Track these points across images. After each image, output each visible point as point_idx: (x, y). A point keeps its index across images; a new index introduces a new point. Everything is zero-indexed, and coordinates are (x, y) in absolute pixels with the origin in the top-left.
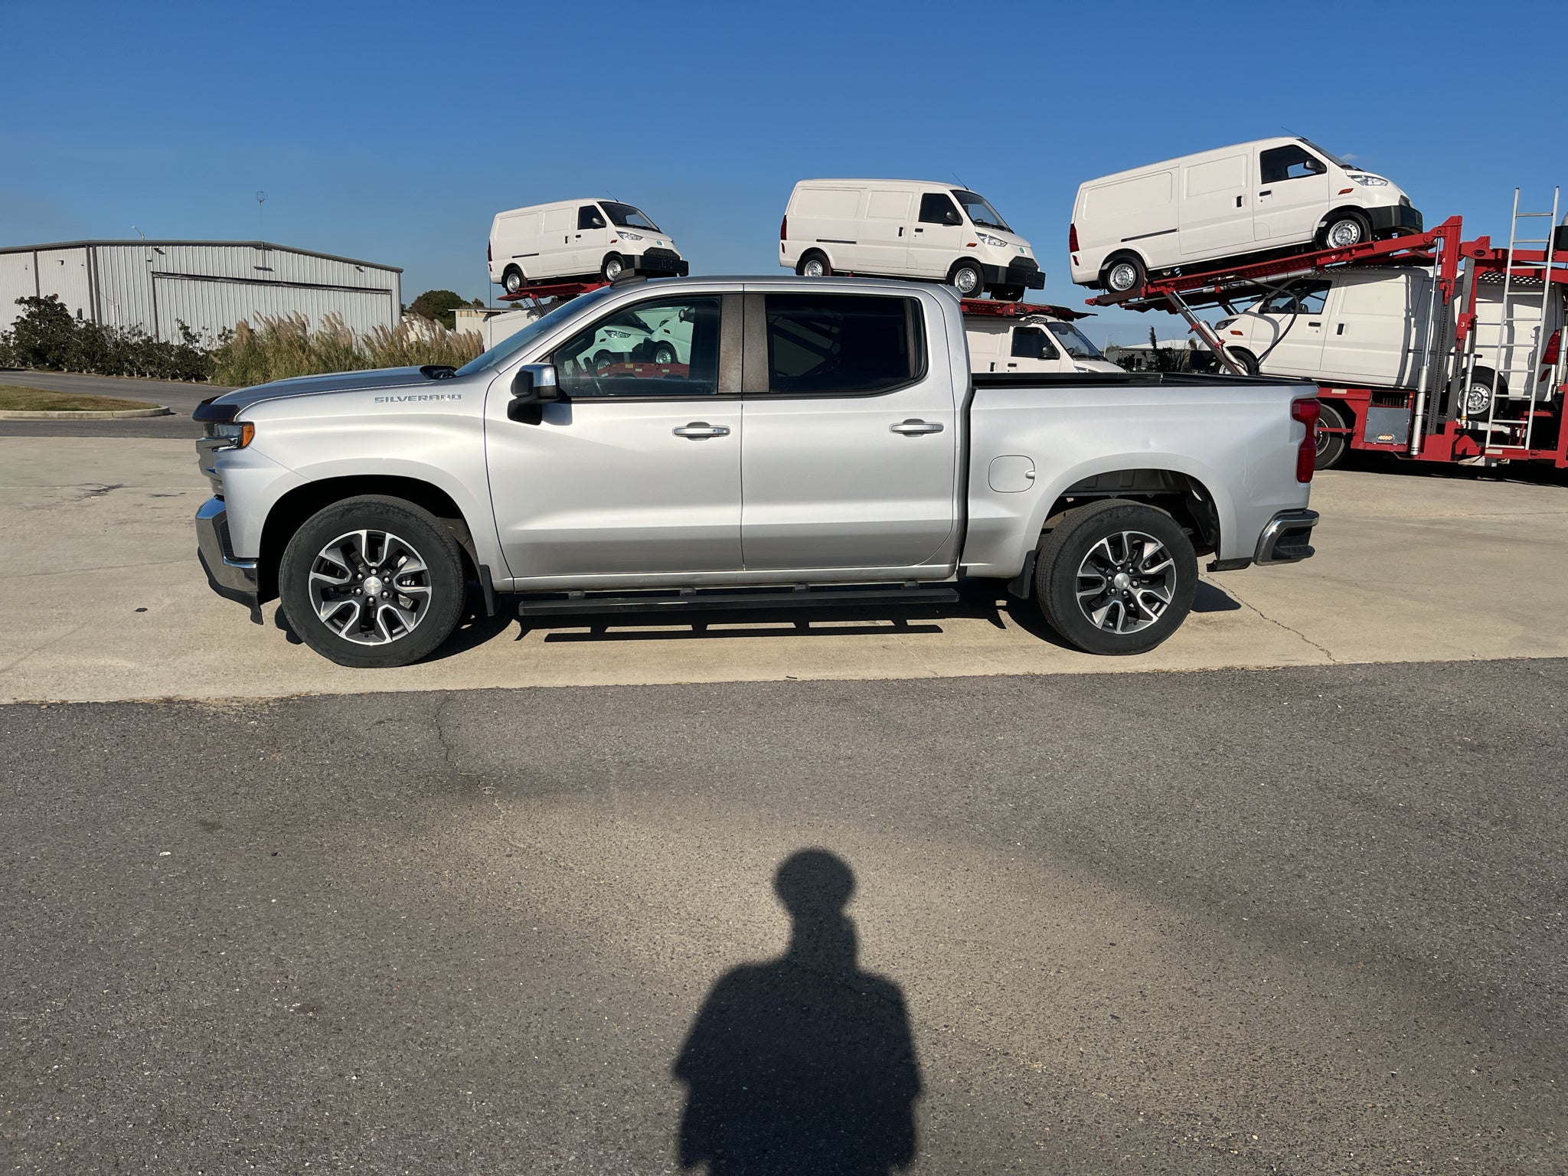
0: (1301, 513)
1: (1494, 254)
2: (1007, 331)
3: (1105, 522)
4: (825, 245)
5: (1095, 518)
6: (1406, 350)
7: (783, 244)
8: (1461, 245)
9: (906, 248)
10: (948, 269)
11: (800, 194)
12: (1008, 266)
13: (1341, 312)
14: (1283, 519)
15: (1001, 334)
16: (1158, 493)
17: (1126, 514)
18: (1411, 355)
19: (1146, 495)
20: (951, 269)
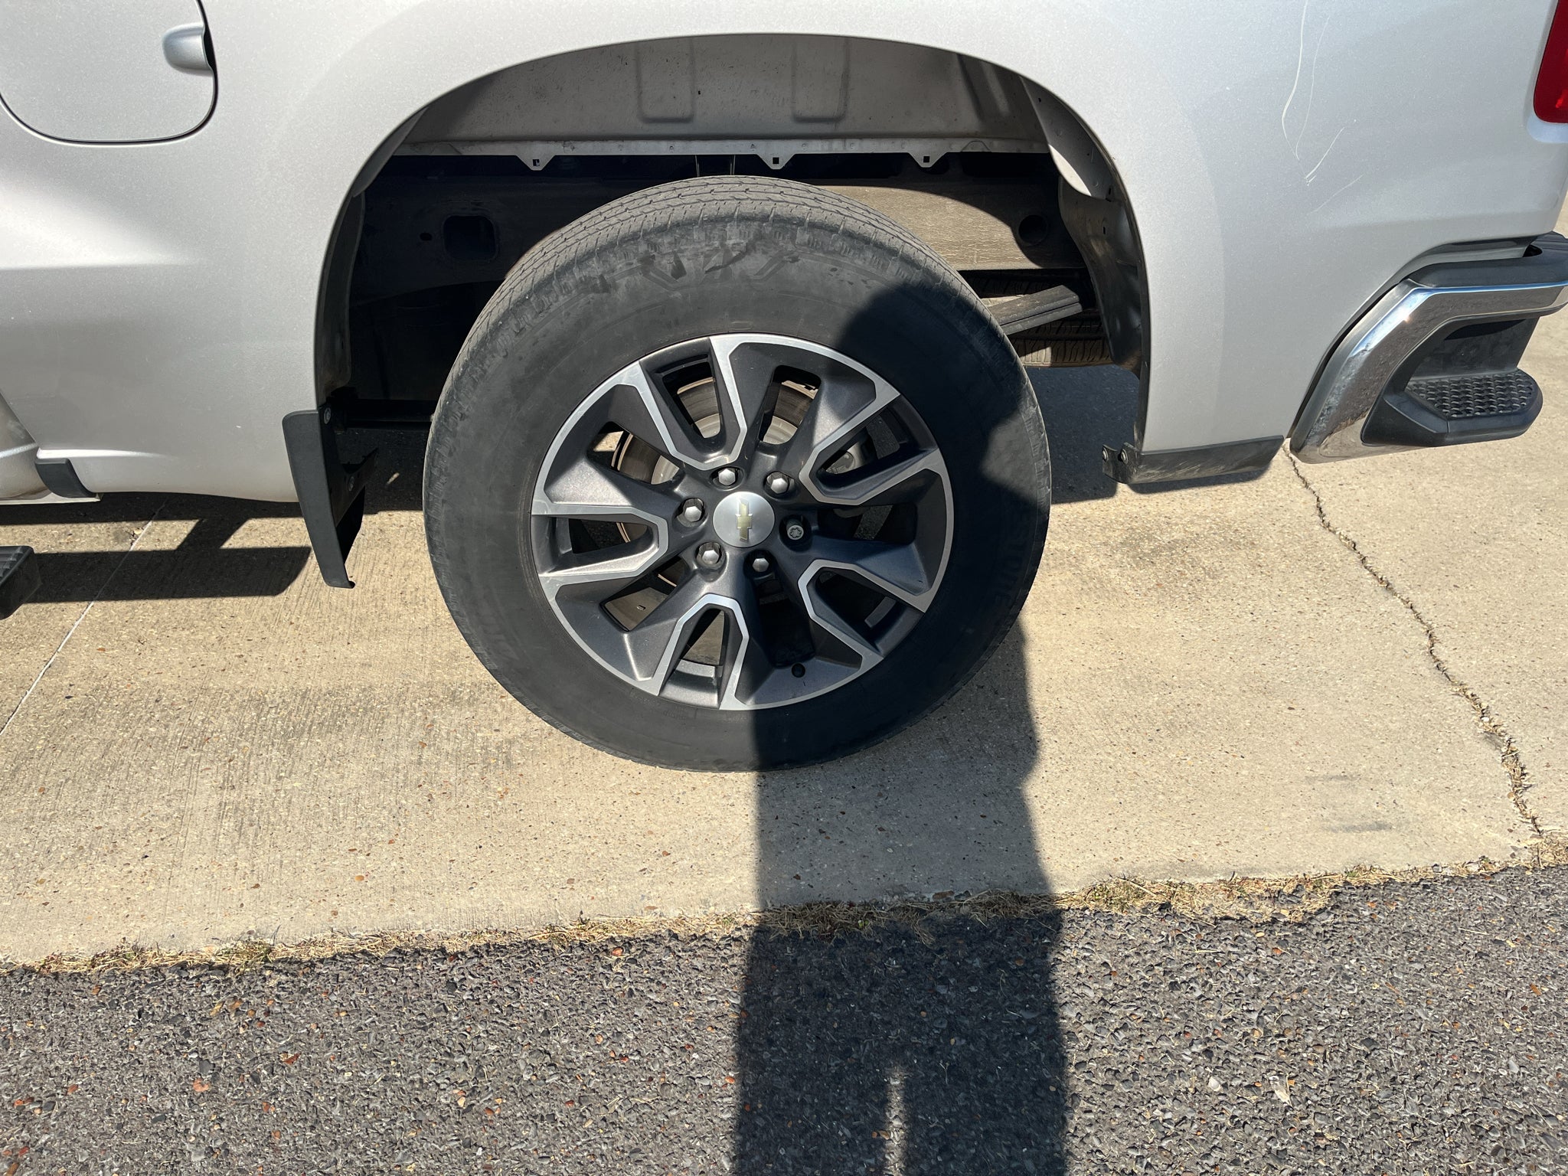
0: (1517, 252)
3: (621, 295)
5: (578, 274)
14: (1440, 285)
16: (957, 147)
17: (716, 260)
19: (906, 157)
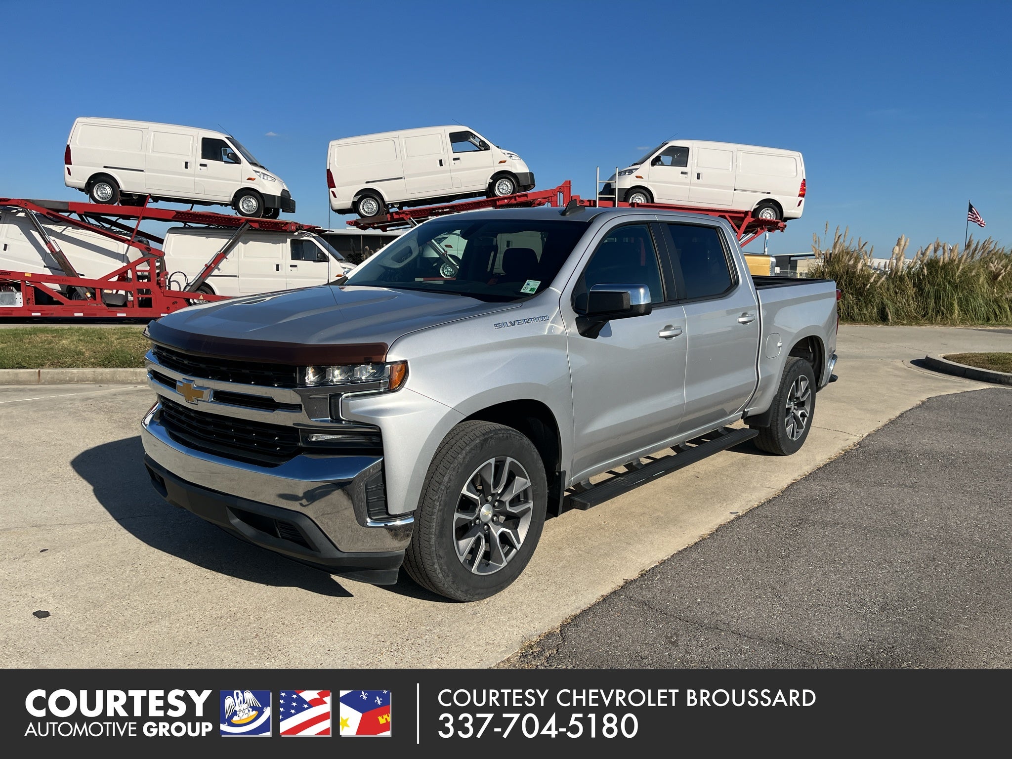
1: (589, 202)
2: (286, 242)
4: (112, 171)
7: (68, 169)
8: (572, 197)
9: (194, 178)
10: (232, 196)
11: (81, 128)
12: (280, 195)
15: (281, 244)
20: (235, 196)
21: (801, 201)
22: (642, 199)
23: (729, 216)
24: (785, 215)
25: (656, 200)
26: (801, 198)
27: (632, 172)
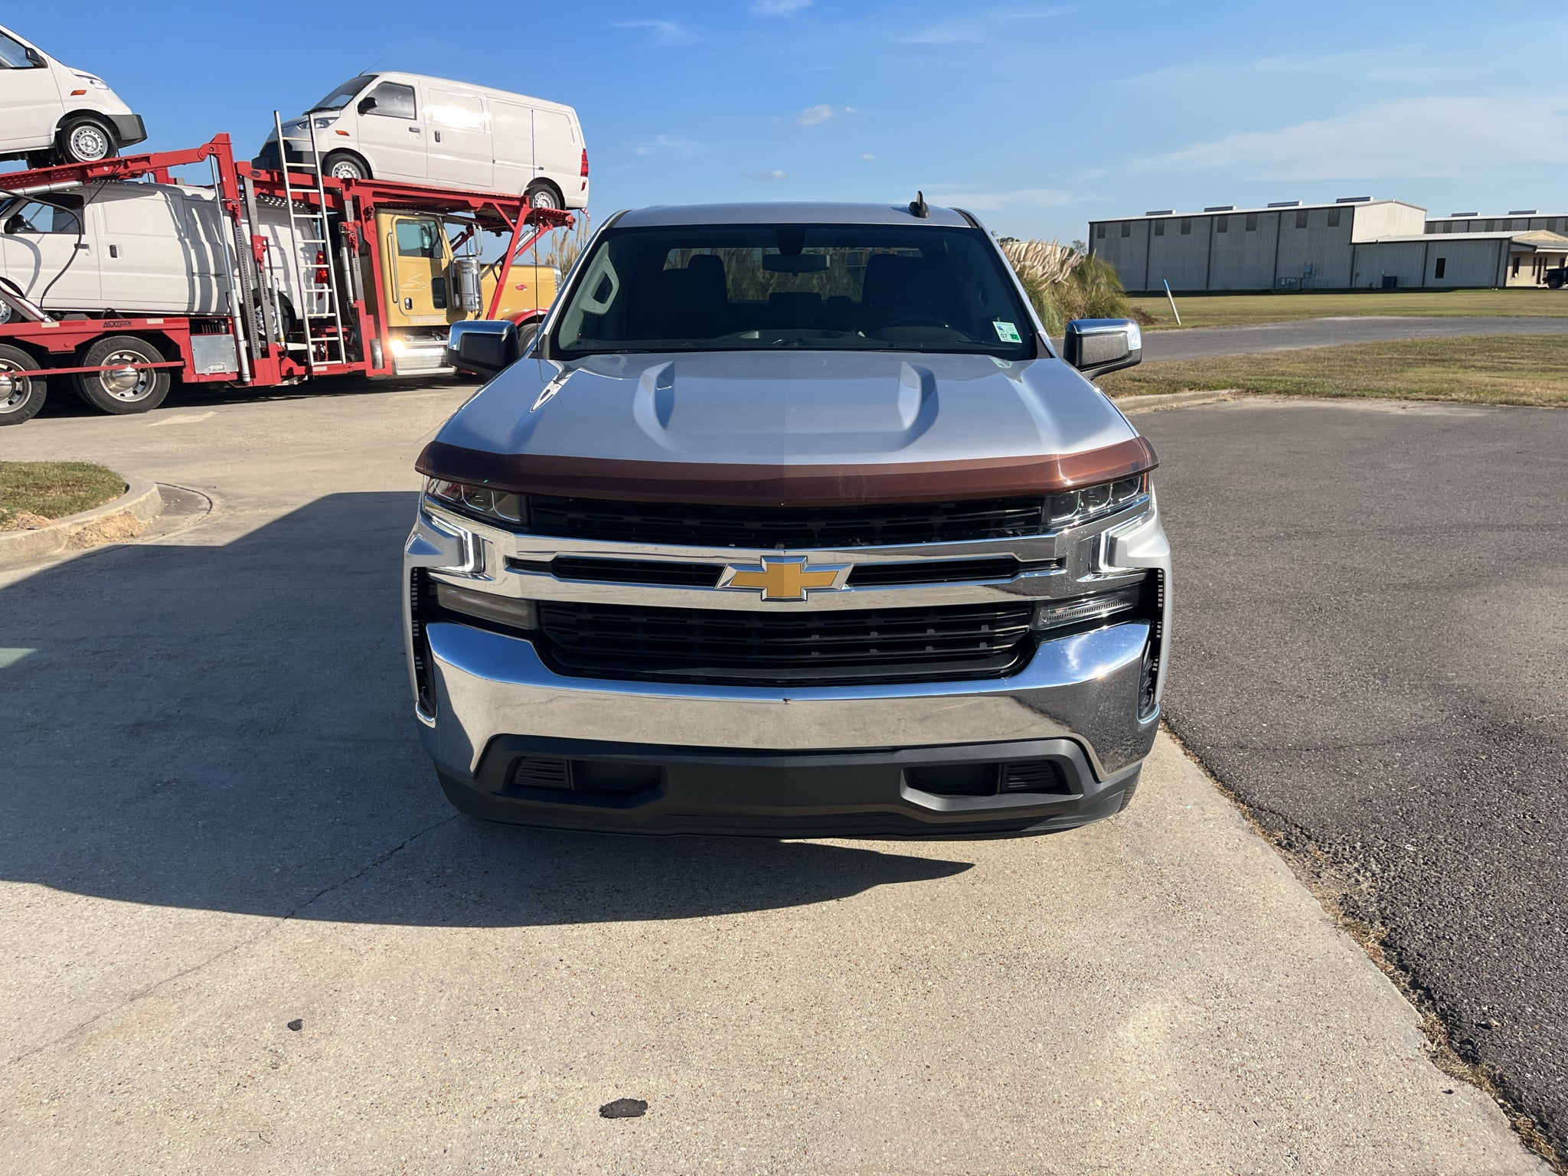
1: (269, 175)
6: (190, 274)
8: (236, 164)
13: (107, 232)
18: (196, 279)
21: (584, 184)
22: (353, 172)
23: (499, 205)
24: (567, 203)
25: (376, 175)
26: (584, 179)
27: (328, 124)
